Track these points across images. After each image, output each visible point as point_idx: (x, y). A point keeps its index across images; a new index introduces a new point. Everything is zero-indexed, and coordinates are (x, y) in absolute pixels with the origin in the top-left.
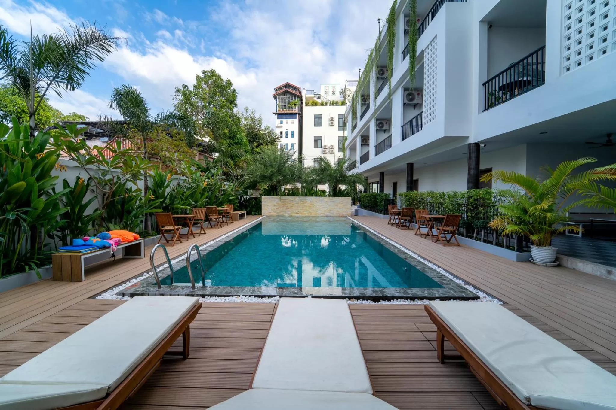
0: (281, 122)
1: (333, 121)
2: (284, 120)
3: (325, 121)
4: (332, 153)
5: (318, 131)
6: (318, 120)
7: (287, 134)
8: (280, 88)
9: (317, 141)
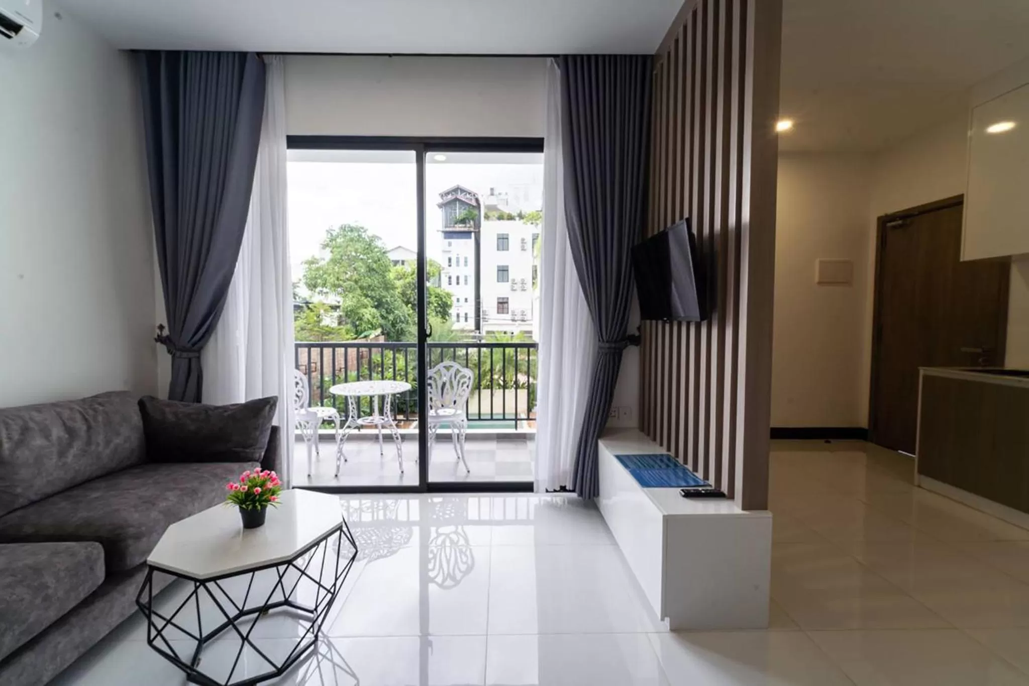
0: (450, 244)
1: (525, 243)
2: (453, 241)
3: (514, 243)
4: (523, 290)
5: (503, 259)
6: (503, 241)
7: (458, 262)
8: (448, 193)
9: (503, 272)
